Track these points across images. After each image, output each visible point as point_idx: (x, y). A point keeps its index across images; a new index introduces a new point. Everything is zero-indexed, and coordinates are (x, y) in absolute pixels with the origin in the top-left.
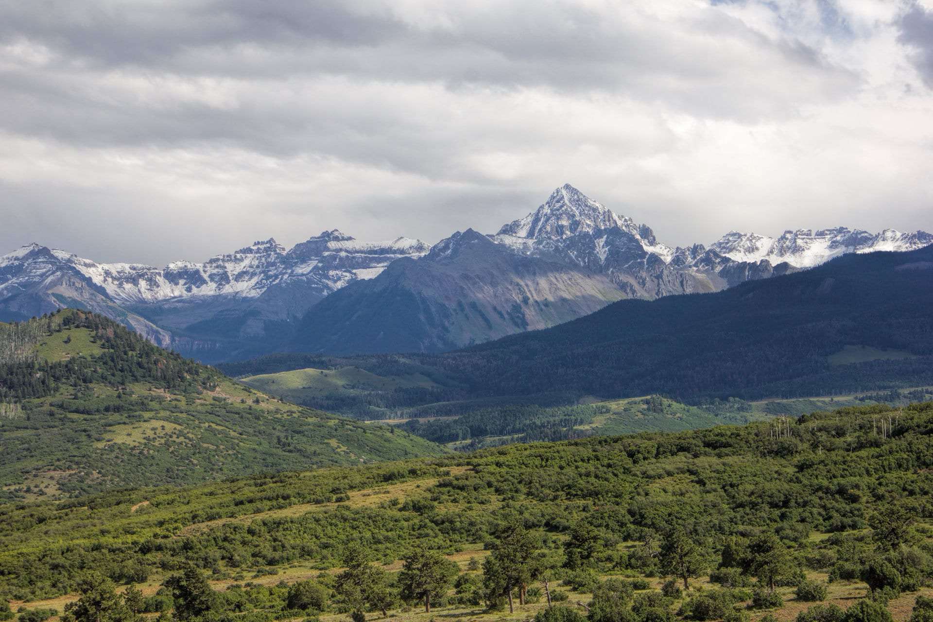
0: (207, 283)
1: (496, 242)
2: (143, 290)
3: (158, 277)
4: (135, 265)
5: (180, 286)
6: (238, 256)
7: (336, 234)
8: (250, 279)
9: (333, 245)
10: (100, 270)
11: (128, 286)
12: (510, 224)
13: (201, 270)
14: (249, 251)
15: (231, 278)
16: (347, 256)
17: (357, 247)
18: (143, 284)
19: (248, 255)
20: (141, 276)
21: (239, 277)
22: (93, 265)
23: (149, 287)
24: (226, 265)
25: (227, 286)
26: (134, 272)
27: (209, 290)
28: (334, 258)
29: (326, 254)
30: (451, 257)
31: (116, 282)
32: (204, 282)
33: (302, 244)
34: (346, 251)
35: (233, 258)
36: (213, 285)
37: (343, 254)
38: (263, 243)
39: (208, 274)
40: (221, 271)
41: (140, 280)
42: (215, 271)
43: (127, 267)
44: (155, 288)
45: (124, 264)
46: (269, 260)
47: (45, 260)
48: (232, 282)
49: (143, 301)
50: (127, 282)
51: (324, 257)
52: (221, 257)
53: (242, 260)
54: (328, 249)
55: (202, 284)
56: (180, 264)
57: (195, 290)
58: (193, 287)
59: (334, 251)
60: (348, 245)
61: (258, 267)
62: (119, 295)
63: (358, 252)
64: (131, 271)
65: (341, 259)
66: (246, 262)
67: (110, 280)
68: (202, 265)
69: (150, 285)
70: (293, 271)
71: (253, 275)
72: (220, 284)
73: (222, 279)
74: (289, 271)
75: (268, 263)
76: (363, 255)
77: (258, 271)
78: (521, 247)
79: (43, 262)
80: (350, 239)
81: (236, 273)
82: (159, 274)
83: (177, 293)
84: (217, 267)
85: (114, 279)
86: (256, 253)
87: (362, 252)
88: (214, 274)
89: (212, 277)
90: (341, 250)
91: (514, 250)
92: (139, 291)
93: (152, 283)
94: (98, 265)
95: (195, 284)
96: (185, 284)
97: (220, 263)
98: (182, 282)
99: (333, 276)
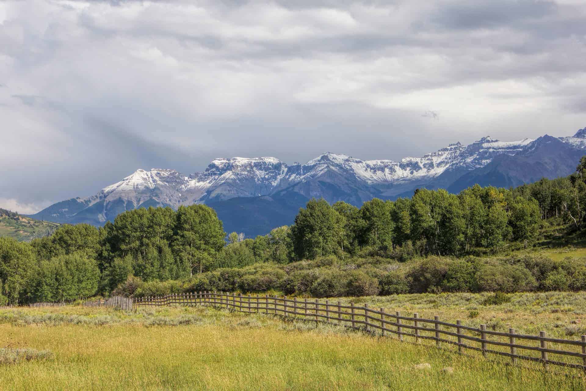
0: (422, 169)
1: (564, 142)
2: (386, 174)
3: (396, 167)
4: (383, 161)
5: (407, 171)
6: (440, 153)
7: (489, 139)
8: (445, 166)
9: (486, 145)
10: (364, 164)
11: (379, 173)
12: (583, 129)
13: (419, 162)
14: (445, 150)
15: (435, 165)
16: (493, 151)
17: (500, 146)
18: (387, 170)
19: (446, 152)
20: (386, 166)
21: (439, 165)
22: (361, 162)
23: (390, 172)
24: (433, 158)
25: (432, 170)
26: (382, 164)
27: (422, 173)
28: (485, 153)
29: (481, 150)
30: (534, 152)
31: (372, 171)
32: (420, 168)
33: (471, 145)
34: (493, 148)
35: (437, 154)
36: (425, 170)
37: (491, 150)
38: (454, 145)
39: (423, 163)
40: (429, 162)
41: (386, 169)
42: (426, 162)
43: (379, 162)
44: (393, 173)
45: (377, 160)
46: (456, 154)
47: (324, 162)
48: (435, 168)
49: (386, 181)
50: (379, 170)
51: (480, 152)
52: (430, 154)
53: (442, 155)
54: (482, 148)
55: (419, 170)
56: (408, 159)
57: (415, 173)
58: (414, 171)
59: (486, 148)
60: (495, 145)
61: (450, 158)
62: (373, 178)
63: (500, 149)
64: (381, 164)
65: (490, 153)
66: (444, 156)
67: (369, 169)
68: (420, 159)
69: (391, 172)
70: (465, 161)
71: (447, 163)
72: (429, 169)
73: (430, 166)
74: (463, 161)
75: (455, 156)
76: (503, 150)
77: (450, 161)
78: (579, 144)
79: (323, 163)
80: (497, 141)
81: (438, 162)
82: (397, 165)
83: (405, 175)
84: (428, 160)
85: (371, 169)
86: (450, 151)
87: (502, 148)
88: (426, 164)
89: (425, 166)
90: (490, 148)
91: (574, 145)
92: (385, 175)
93: (392, 170)
94: (363, 162)
95: (415, 170)
96: (410, 170)
97: (430, 157)
98: (408, 169)
99: (484, 163)
